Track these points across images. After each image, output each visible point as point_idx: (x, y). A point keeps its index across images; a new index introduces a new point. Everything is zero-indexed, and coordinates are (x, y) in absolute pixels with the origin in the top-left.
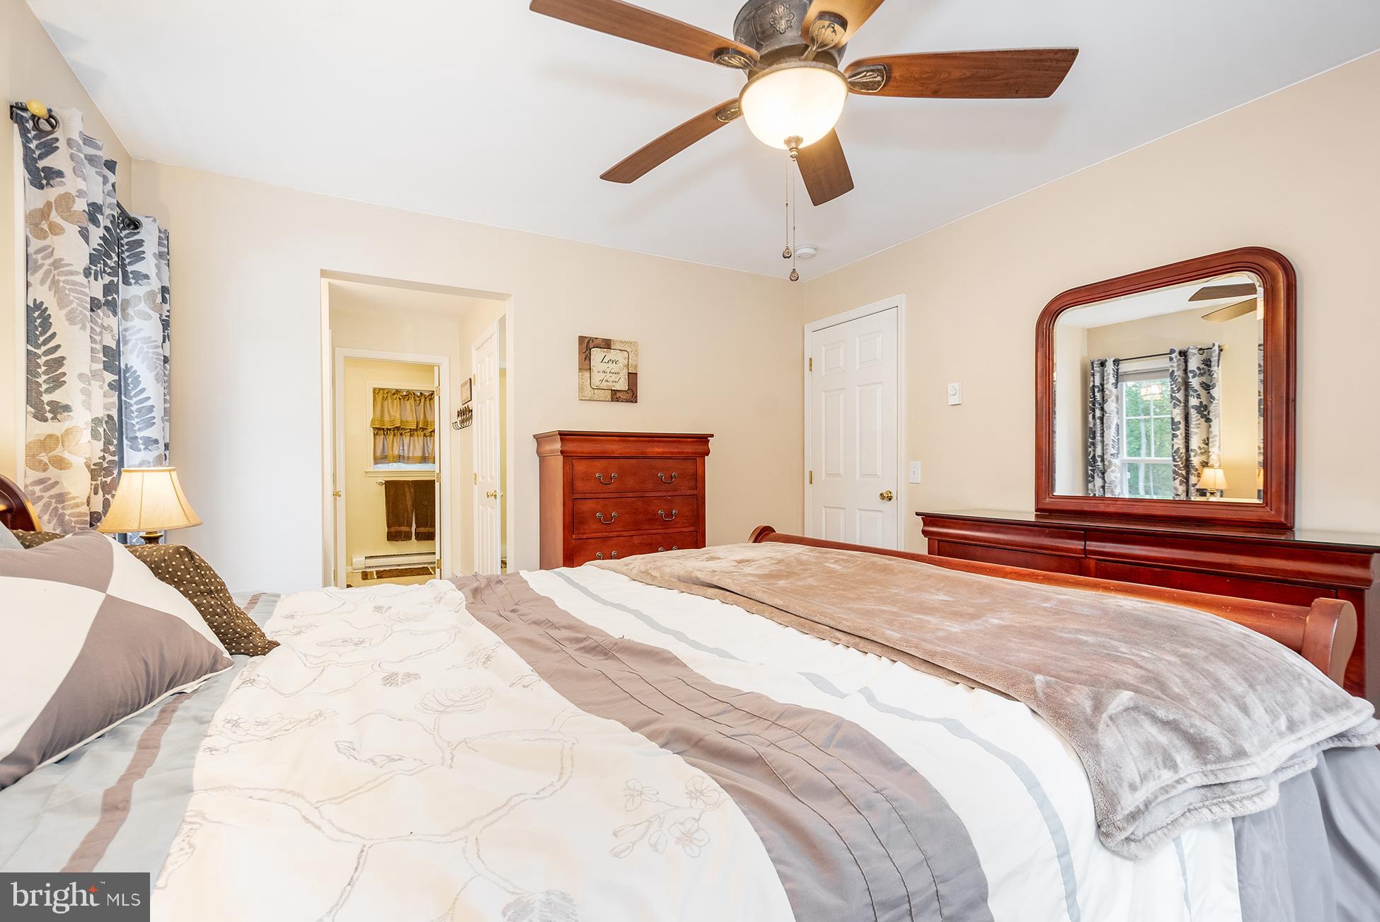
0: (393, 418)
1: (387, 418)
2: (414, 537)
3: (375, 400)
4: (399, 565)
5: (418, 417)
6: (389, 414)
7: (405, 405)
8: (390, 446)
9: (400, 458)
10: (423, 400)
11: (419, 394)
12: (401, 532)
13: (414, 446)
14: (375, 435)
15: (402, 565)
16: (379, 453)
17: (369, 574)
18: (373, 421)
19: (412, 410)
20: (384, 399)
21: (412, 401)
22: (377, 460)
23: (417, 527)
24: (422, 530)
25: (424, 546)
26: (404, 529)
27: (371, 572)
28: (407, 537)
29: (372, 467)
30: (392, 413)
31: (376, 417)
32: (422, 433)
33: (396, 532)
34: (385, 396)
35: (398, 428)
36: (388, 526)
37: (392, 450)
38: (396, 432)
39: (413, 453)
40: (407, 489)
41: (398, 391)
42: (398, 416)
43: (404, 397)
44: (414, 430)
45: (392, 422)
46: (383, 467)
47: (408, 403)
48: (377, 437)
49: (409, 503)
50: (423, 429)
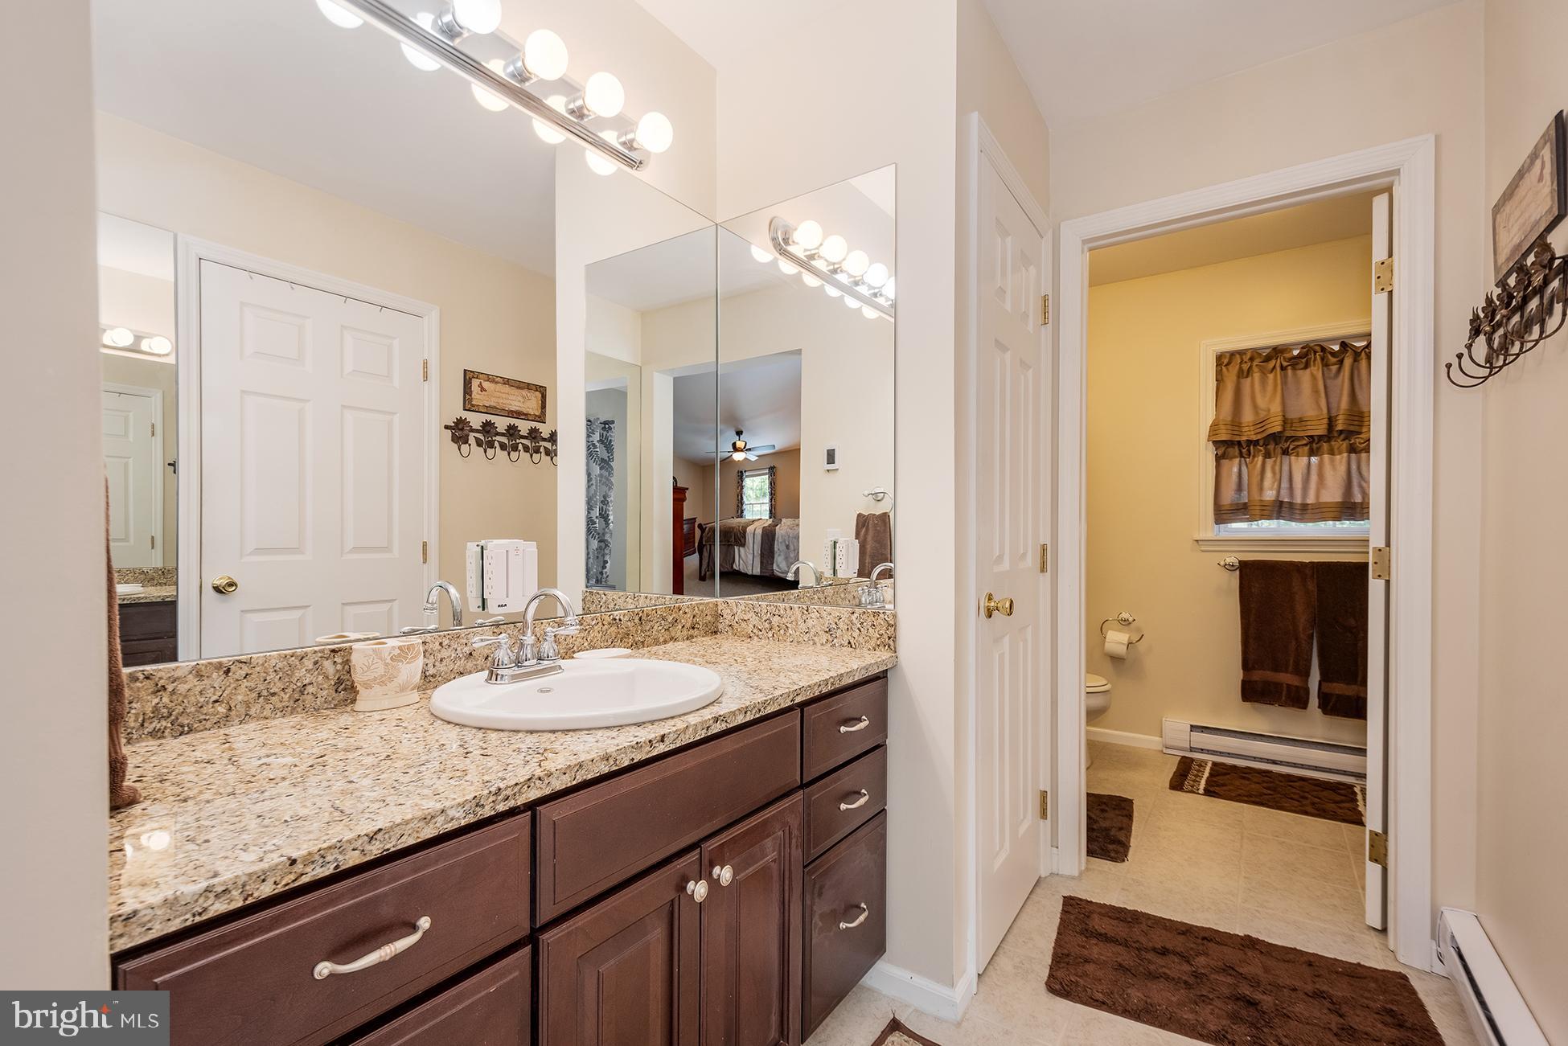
0: (1263, 414)
1: (1248, 417)
2: (1314, 700)
3: (1220, 379)
4: (1274, 762)
5: (1334, 405)
6: (1255, 406)
7: (1298, 382)
8: (1256, 479)
9: (1280, 509)
10: (1348, 362)
11: (1336, 348)
12: (1278, 685)
13: (1321, 476)
14: (1218, 458)
15: (1281, 763)
16: (1229, 496)
17: (1194, 766)
18: (1214, 427)
19: (1316, 391)
20: (1243, 374)
21: (1316, 369)
22: (1223, 514)
23: (1325, 677)
24: (1339, 688)
25: (1339, 730)
26: (1287, 678)
27: (1202, 764)
28: (1298, 700)
29: (1211, 531)
30: (1261, 402)
31: (1221, 418)
32: (1345, 445)
33: (1267, 683)
34: (1245, 367)
35: (1275, 438)
36: (1246, 666)
37: (1261, 489)
38: (1271, 447)
39: (1318, 496)
40: (1296, 583)
41: (1277, 351)
42: (1276, 408)
43: (1294, 362)
44: (1320, 437)
45: (1261, 423)
46: (1239, 528)
47: (1305, 376)
48: (1224, 462)
49: (1303, 619)
50: (1348, 434)
